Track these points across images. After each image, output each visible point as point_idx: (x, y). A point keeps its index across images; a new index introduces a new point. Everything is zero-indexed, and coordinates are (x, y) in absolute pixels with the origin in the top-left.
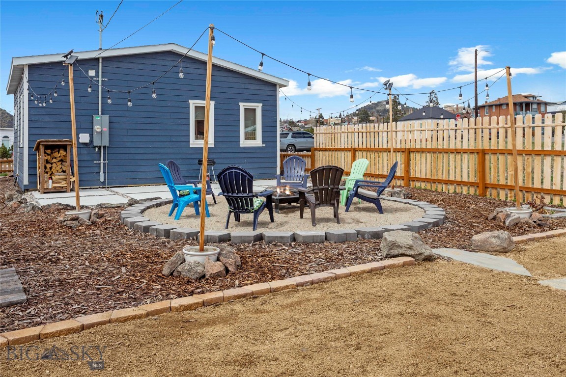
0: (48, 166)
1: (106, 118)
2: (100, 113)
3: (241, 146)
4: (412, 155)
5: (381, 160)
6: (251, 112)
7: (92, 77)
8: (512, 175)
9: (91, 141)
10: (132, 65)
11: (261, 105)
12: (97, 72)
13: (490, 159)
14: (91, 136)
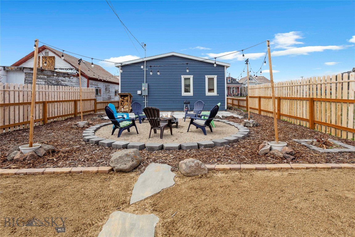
0: (123, 103)
1: (147, 84)
2: (145, 82)
3: (206, 95)
4: (282, 100)
5: (270, 103)
6: (211, 80)
7: (142, 69)
8: (329, 116)
9: (141, 93)
10: (157, 62)
11: (216, 76)
12: (144, 67)
13: (317, 105)
14: (142, 92)
